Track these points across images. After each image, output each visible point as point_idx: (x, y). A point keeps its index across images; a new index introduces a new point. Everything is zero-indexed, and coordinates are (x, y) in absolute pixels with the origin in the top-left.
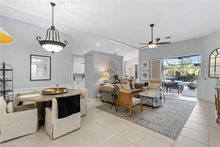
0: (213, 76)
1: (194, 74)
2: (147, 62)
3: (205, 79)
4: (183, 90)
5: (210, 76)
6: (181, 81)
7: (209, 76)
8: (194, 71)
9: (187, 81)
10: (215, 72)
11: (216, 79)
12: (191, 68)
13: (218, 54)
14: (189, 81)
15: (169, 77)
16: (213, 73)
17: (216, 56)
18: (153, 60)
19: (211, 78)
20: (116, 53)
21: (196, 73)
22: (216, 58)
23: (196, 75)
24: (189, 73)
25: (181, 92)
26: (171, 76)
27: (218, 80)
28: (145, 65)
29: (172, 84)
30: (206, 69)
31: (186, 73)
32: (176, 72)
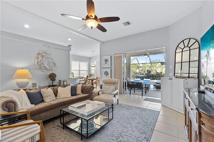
0: (179, 75)
1: (161, 73)
2: (108, 58)
3: (171, 79)
4: (148, 91)
5: (176, 74)
6: (150, 80)
7: (174, 76)
8: (162, 69)
9: (155, 80)
10: (181, 69)
11: (183, 79)
12: (160, 67)
13: (185, 47)
14: (157, 80)
15: (139, 75)
16: (179, 72)
17: (183, 49)
18: (115, 56)
19: (177, 77)
20: (70, 45)
21: (164, 72)
22: (182, 52)
23: (163, 73)
24: (158, 71)
25: (146, 94)
26: (141, 74)
27: (186, 81)
28: (106, 61)
29: (135, 84)
30: (171, 66)
31: (155, 72)
32: (148, 70)
